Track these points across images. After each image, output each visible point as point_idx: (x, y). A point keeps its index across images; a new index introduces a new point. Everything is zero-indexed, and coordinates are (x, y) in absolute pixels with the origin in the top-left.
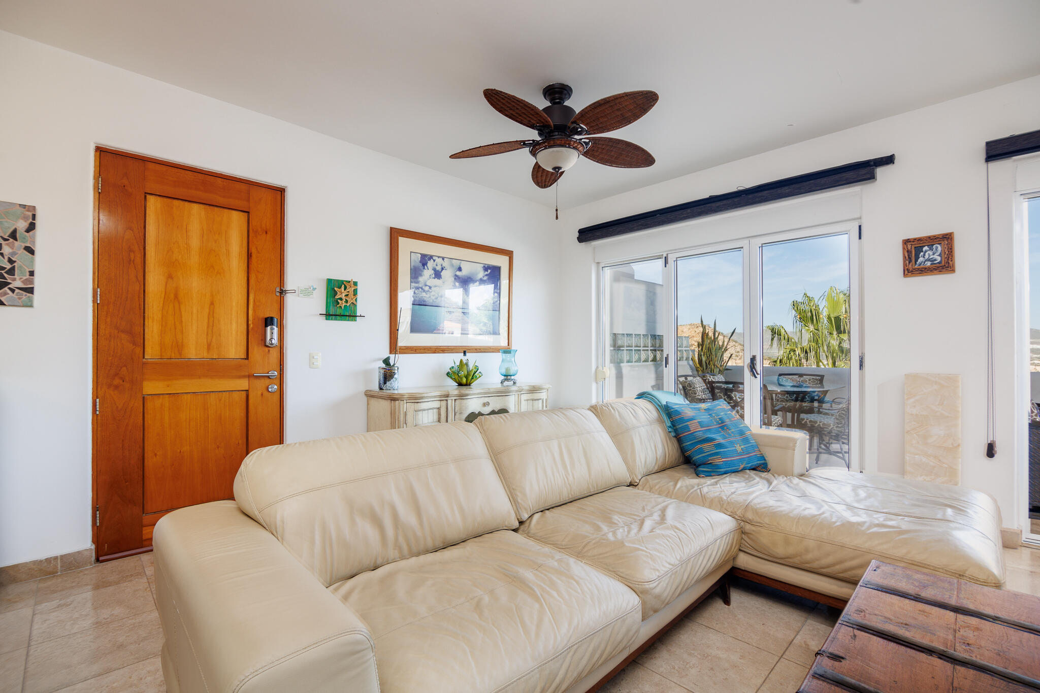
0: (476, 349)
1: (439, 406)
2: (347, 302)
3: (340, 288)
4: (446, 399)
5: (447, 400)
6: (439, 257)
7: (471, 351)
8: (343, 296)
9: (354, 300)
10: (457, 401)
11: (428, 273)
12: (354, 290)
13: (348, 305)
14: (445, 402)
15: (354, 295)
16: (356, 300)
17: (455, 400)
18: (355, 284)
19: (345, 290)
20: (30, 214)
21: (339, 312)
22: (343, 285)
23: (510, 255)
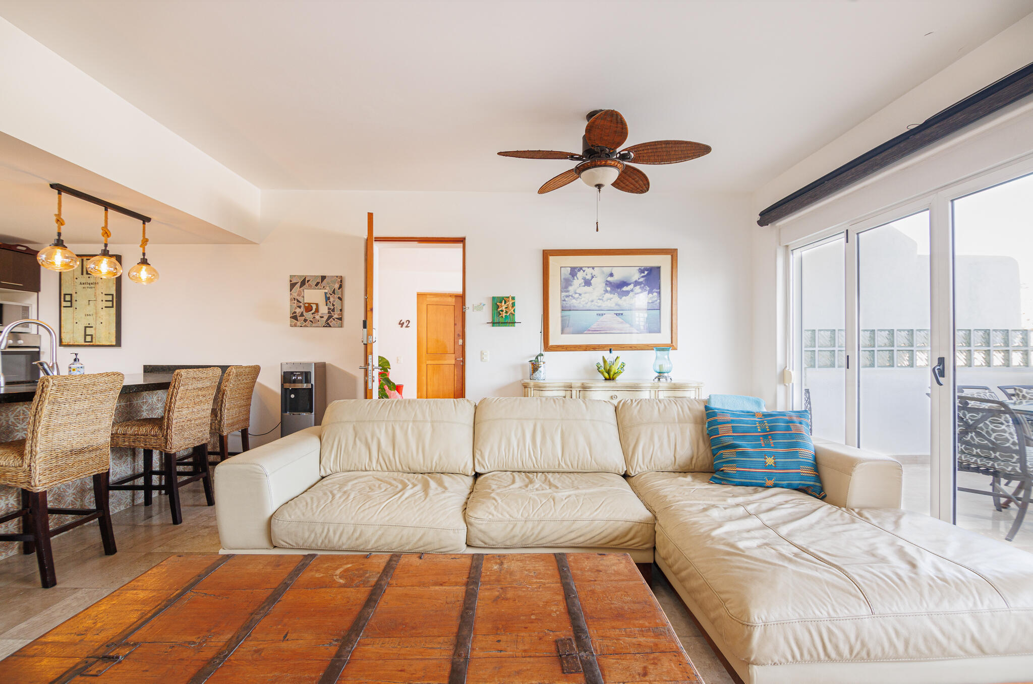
0: (631, 347)
2: (507, 312)
3: (501, 302)
6: (588, 267)
7: (625, 348)
8: (504, 308)
9: (512, 310)
11: (578, 282)
12: (512, 303)
13: (508, 315)
15: (512, 307)
16: (514, 311)
18: (513, 298)
19: (505, 304)
21: (501, 320)
22: (503, 301)
23: (672, 253)
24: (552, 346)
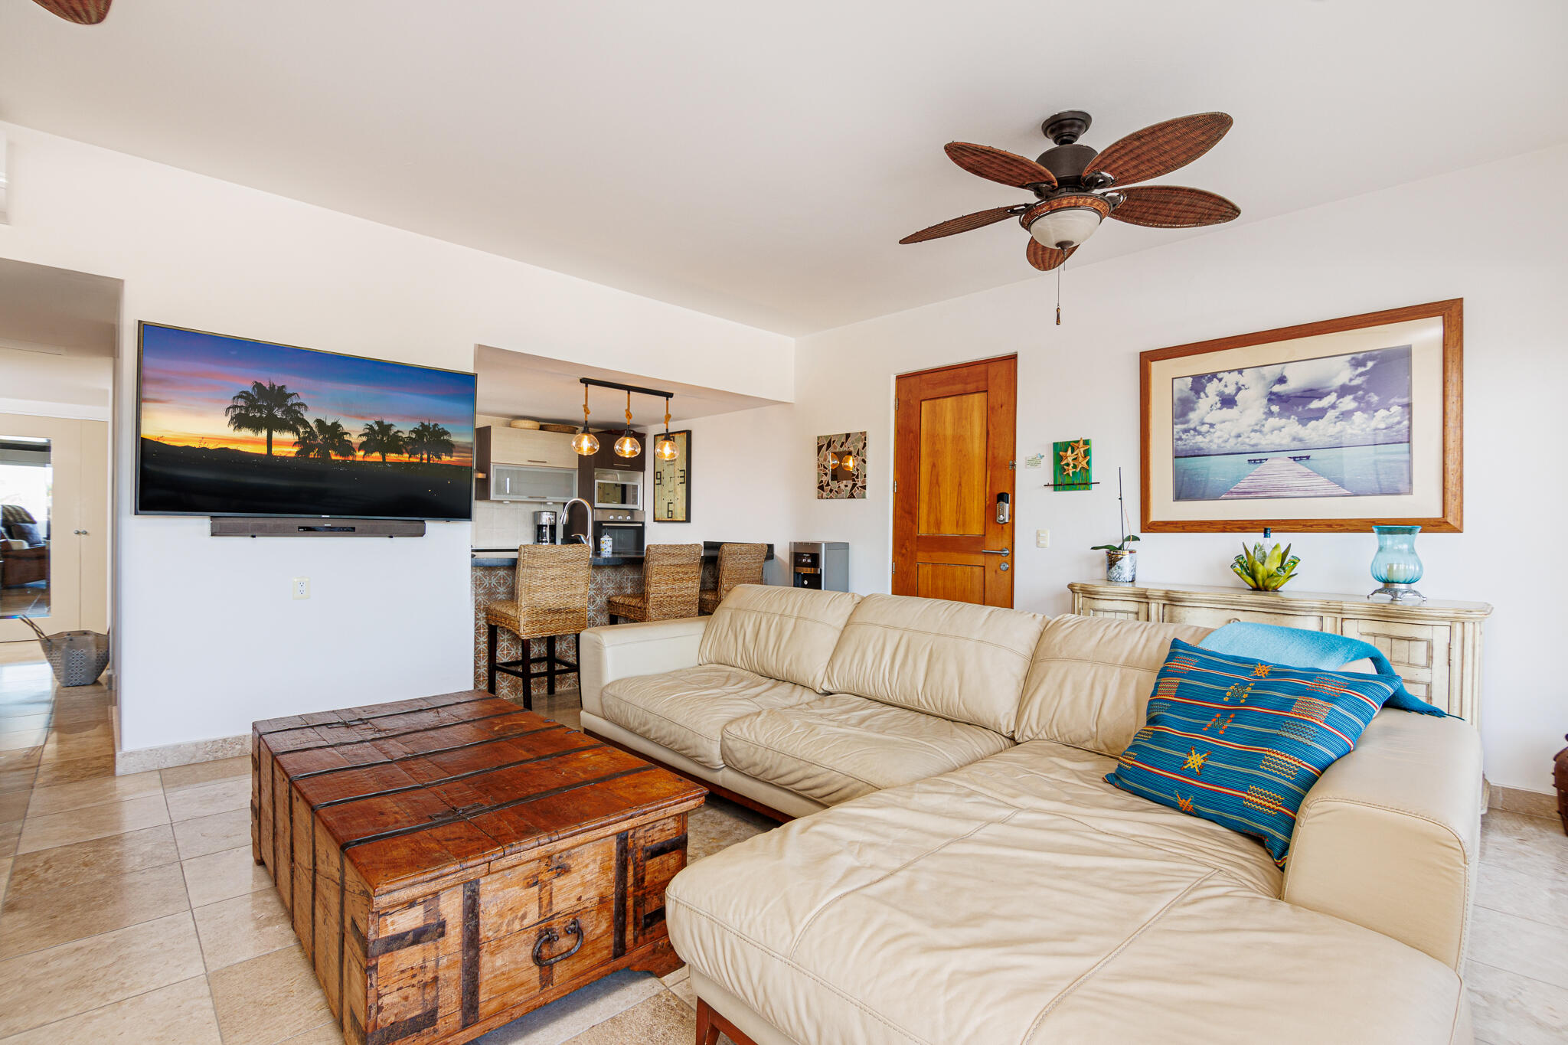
0: (1330, 526)
1: (1136, 610)
2: (1075, 467)
3: (1066, 451)
4: (1146, 600)
5: (1148, 603)
6: (1230, 372)
7: (1315, 528)
8: (1070, 460)
9: (1084, 463)
10: (1167, 607)
12: (1084, 451)
13: (1078, 470)
14: (1144, 605)
15: (1085, 457)
16: (1088, 463)
17: (1164, 605)
18: (1086, 442)
19: (1072, 453)
20: (863, 437)
21: (1067, 480)
22: (1070, 448)
23: (1450, 312)
24: (1154, 523)
